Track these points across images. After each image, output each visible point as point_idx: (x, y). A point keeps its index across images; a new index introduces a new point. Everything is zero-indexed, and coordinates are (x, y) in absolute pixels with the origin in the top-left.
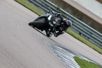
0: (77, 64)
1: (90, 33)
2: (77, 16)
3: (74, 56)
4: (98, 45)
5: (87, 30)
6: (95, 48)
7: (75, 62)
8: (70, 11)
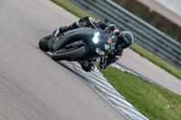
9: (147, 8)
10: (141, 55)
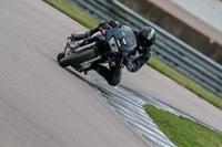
0: (150, 121)
1: (180, 53)
2: (150, 16)
3: (144, 103)
4: (198, 80)
5: (172, 48)
6: (190, 86)
7: (147, 116)
8: (135, 6)
9: (207, 39)
10: (200, 96)
